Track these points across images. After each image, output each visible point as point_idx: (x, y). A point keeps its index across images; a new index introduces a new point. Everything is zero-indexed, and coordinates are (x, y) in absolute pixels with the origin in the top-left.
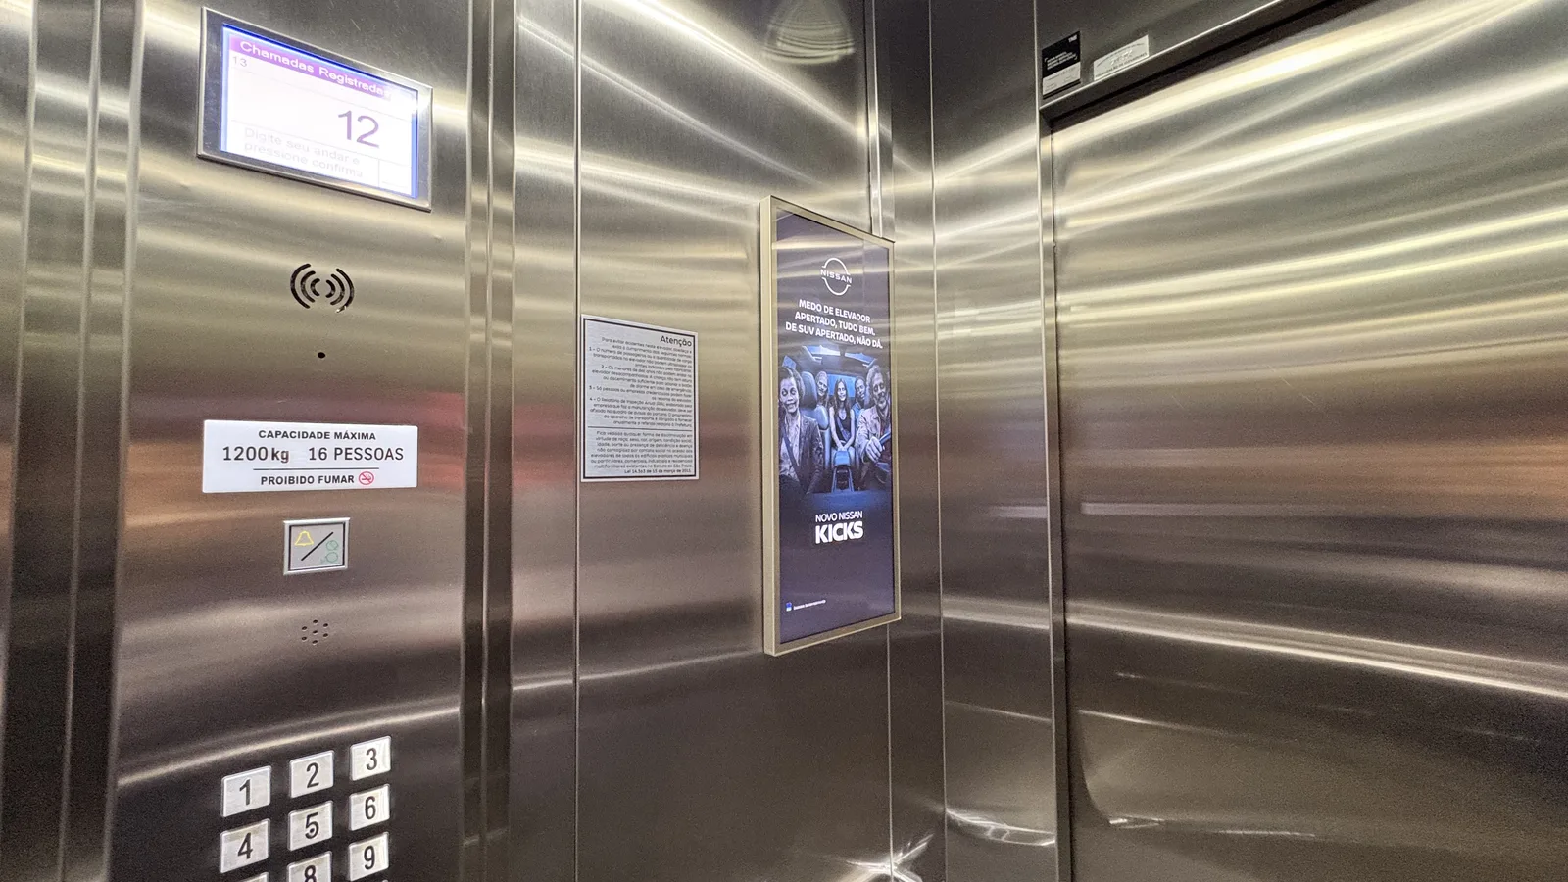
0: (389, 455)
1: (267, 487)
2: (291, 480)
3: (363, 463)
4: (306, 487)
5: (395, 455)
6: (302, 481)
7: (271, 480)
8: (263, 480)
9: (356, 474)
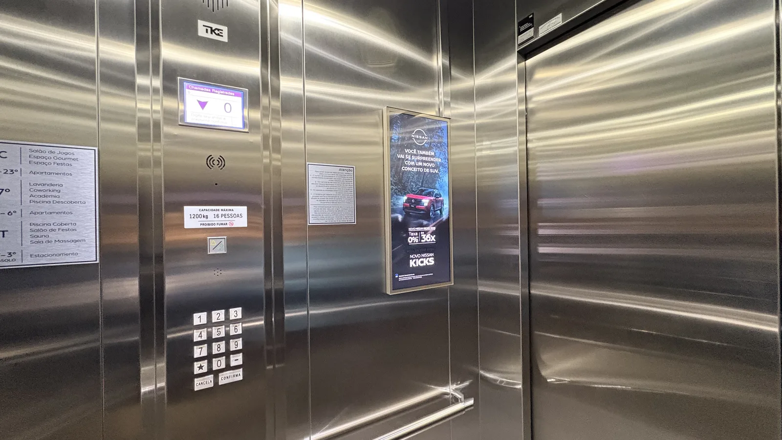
0: (238, 216)
1: (202, 227)
2: (209, 224)
3: (230, 219)
4: (213, 227)
5: (240, 216)
6: (212, 224)
7: (203, 224)
8: (201, 224)
9: (228, 222)
